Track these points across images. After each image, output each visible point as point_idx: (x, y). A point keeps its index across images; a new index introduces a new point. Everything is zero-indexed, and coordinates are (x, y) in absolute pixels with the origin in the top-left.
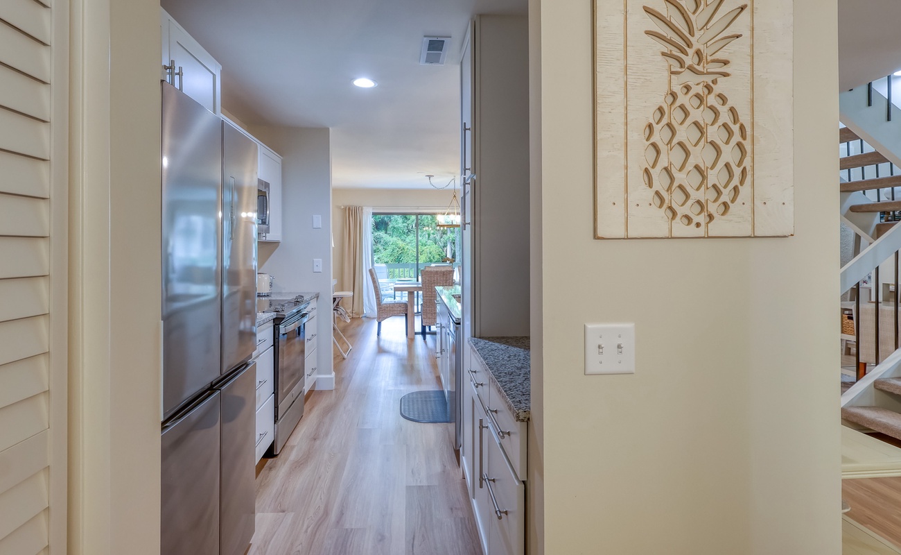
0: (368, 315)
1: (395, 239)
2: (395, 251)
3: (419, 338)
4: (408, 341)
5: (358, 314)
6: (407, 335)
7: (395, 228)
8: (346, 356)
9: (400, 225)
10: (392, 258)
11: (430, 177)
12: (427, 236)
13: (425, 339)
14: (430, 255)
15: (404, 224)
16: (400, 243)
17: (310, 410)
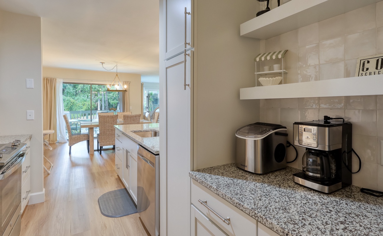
0: (60, 142)
1: (68, 98)
2: (69, 104)
3: (96, 153)
4: (90, 156)
5: (53, 141)
6: (89, 152)
7: (68, 92)
8: (49, 172)
9: (71, 91)
10: (67, 107)
11: (102, 63)
12: (87, 97)
13: (101, 154)
14: (88, 106)
15: (74, 90)
16: (72, 100)
17: (26, 226)
